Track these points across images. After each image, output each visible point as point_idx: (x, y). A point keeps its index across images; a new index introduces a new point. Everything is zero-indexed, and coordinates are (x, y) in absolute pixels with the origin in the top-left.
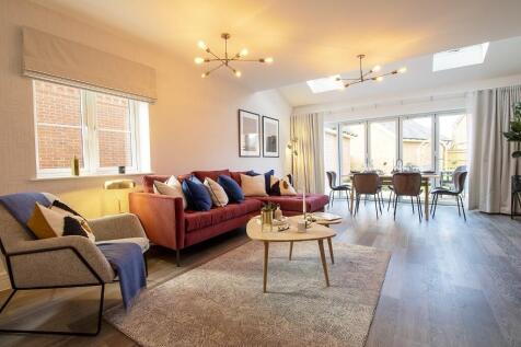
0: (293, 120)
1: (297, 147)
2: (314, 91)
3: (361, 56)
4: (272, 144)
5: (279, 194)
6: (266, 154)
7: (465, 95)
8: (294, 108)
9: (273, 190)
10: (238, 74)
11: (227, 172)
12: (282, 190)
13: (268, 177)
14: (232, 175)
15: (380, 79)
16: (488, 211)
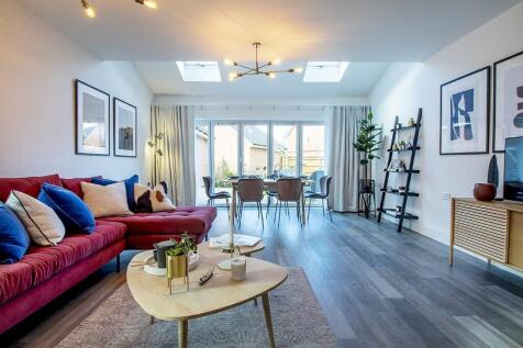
0: (155, 110)
1: (161, 145)
2: (185, 79)
3: (257, 44)
4: (127, 139)
5: (150, 210)
6: (119, 152)
7: (323, 108)
8: (156, 96)
9: (141, 204)
10: (90, 12)
11: (55, 179)
12: (155, 204)
13: (130, 185)
14: (65, 184)
15: (272, 76)
16: (341, 210)
